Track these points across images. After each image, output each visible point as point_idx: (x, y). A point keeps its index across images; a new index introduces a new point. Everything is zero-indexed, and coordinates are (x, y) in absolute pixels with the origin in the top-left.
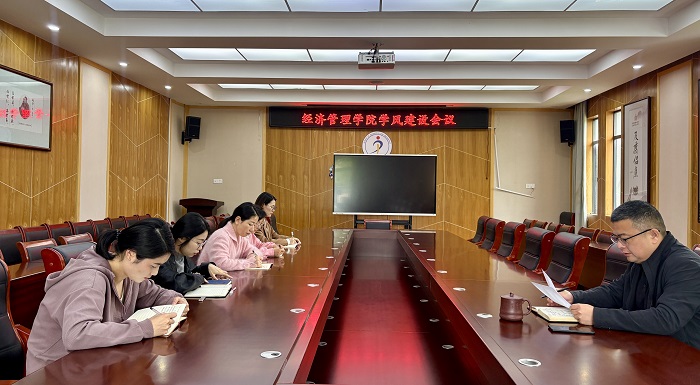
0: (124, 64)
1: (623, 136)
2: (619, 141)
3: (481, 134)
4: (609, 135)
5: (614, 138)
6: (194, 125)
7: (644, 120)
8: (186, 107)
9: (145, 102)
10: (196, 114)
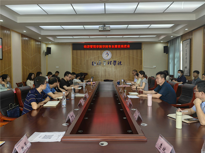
0: (25, 31)
1: (183, 51)
3: (139, 51)
6: (49, 50)
7: (188, 46)
8: (46, 44)
9: (33, 43)
10: (49, 46)
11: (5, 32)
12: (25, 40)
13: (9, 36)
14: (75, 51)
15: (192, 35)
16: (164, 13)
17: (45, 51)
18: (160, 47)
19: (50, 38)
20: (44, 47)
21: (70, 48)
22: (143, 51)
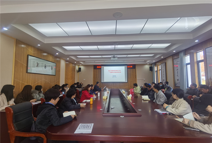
0: (68, 59)
1: (161, 70)
2: (160, 71)
3: (134, 69)
4: (159, 69)
5: (160, 70)
6: (80, 69)
7: (164, 67)
8: (78, 66)
9: (71, 65)
10: (80, 67)
11: (58, 59)
12: (67, 64)
13: (59, 62)
14: (95, 70)
15: (166, 60)
16: (148, 49)
17: (78, 70)
18: (147, 67)
19: (81, 63)
20: (77, 68)
21: (93, 68)
22: (137, 69)
